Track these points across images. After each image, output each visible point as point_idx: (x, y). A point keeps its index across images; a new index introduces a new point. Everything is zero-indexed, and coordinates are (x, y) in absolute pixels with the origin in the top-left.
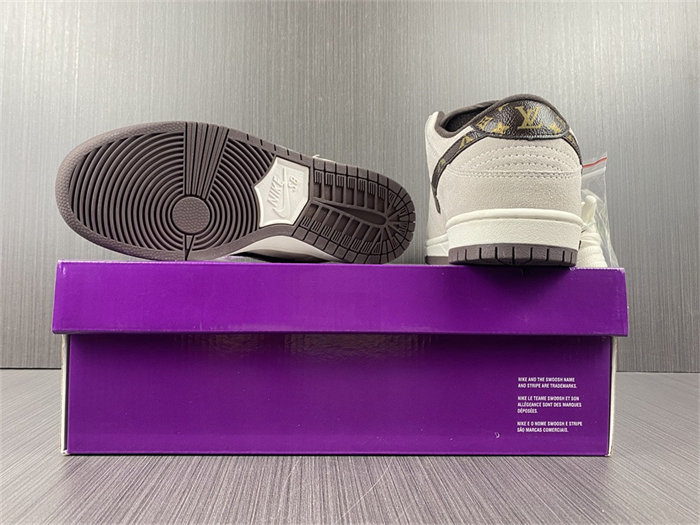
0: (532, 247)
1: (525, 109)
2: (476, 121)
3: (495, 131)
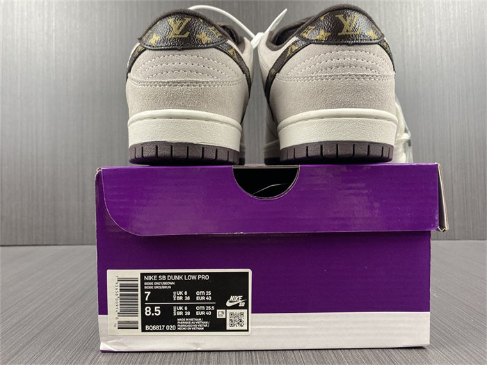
0: (354, 144)
1: (345, 17)
2: (300, 32)
3: (318, 37)
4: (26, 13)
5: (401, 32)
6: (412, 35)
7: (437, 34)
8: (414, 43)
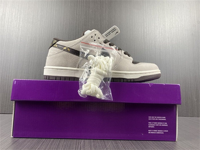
4: (10, 20)
5: (154, 36)
6: (158, 38)
7: (167, 38)
8: (159, 41)
